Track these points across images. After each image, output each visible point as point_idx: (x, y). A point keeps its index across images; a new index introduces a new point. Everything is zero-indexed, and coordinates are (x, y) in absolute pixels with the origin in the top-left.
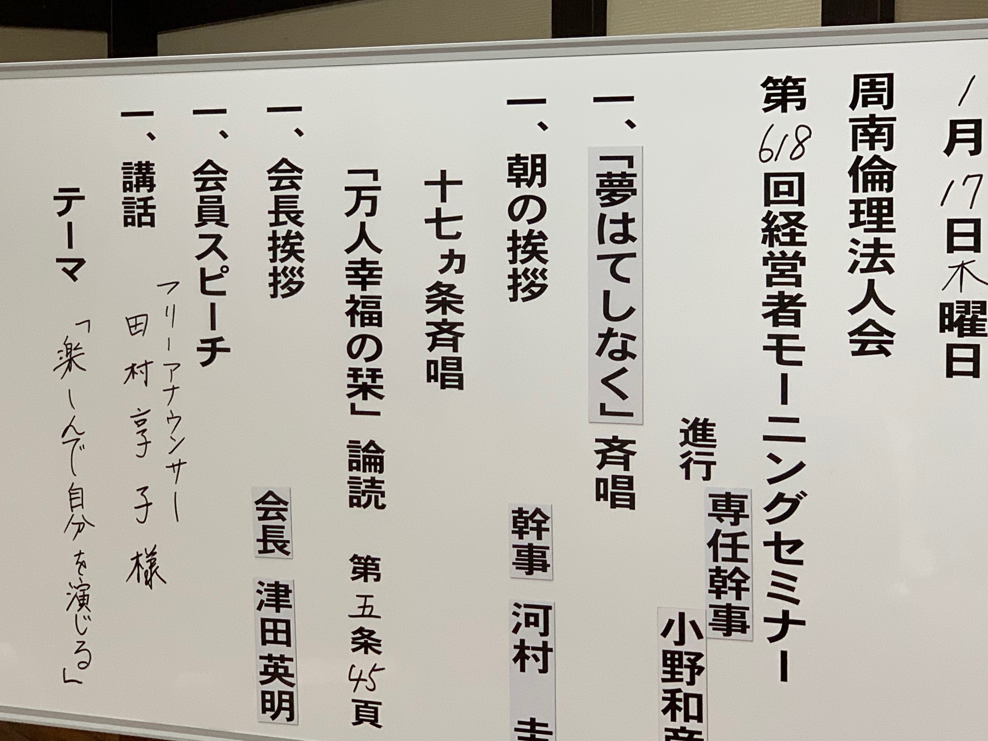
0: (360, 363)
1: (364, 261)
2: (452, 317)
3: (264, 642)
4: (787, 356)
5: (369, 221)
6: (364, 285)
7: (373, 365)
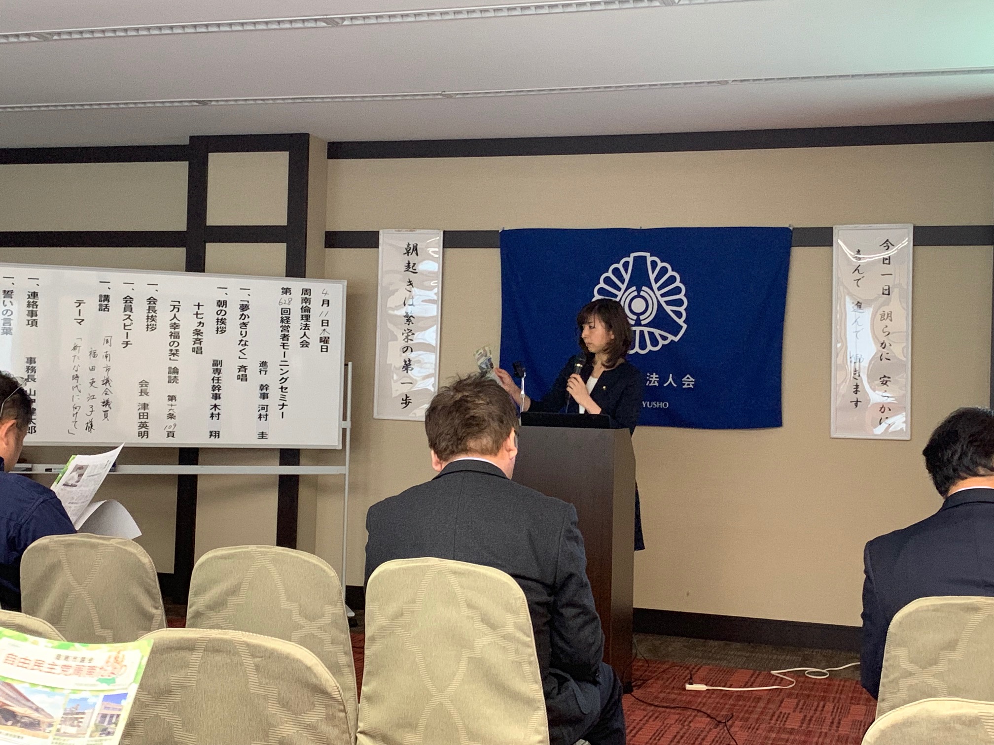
0: (173, 348)
1: (175, 323)
2: (199, 337)
3: (140, 418)
4: (285, 347)
5: (177, 314)
6: (175, 329)
7: (177, 348)
